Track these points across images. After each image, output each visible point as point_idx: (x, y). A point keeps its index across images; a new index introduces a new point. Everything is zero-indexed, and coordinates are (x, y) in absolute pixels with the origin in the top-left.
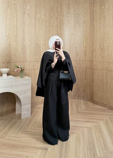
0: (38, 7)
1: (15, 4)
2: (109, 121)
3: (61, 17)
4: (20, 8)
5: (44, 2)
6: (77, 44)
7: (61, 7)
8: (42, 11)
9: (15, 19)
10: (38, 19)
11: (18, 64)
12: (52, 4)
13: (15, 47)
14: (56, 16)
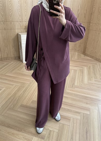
2: (92, 67)
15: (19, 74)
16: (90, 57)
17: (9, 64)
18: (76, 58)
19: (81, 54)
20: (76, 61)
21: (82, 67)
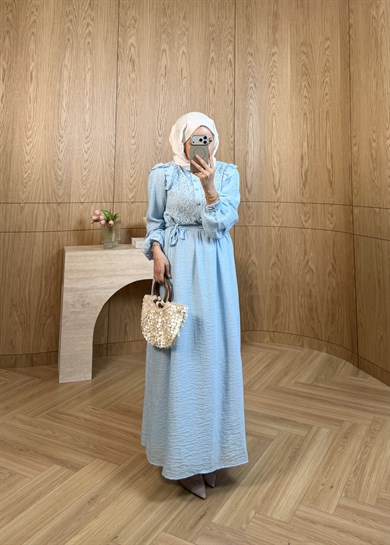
0: (163, 36)
1: (89, 34)
3: (250, 58)
4: (106, 43)
5: (184, 17)
6: (305, 144)
7: (248, 26)
8: (176, 45)
9: (88, 77)
10: (163, 71)
11: (93, 208)
12: (213, 21)
13: (86, 156)
14: (231, 56)
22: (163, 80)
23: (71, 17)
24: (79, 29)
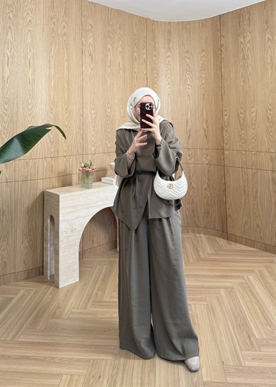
15: (64, 329)
16: (246, 245)
17: (14, 301)
18: (210, 252)
19: (217, 238)
20: (215, 260)
21: (243, 277)
22: (109, 70)
23: (54, 20)
24: (59, 29)
